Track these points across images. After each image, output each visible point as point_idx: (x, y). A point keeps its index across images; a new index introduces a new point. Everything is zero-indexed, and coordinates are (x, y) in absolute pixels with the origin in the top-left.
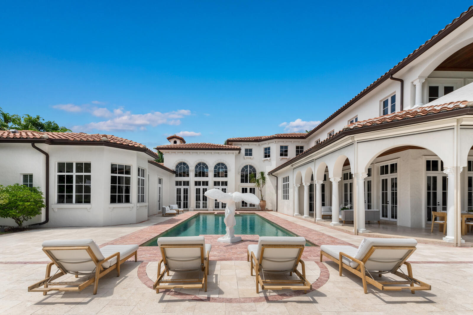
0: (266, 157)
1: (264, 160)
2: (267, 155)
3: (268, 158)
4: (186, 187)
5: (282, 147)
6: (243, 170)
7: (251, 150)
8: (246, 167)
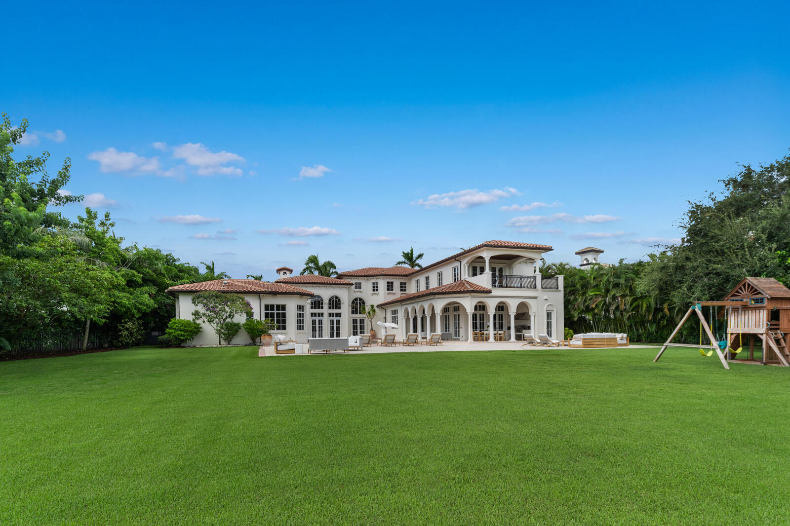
0: (374, 290)
1: (373, 294)
2: (375, 288)
3: (377, 292)
4: (320, 318)
5: (388, 283)
6: (353, 302)
7: (360, 284)
8: (356, 299)
